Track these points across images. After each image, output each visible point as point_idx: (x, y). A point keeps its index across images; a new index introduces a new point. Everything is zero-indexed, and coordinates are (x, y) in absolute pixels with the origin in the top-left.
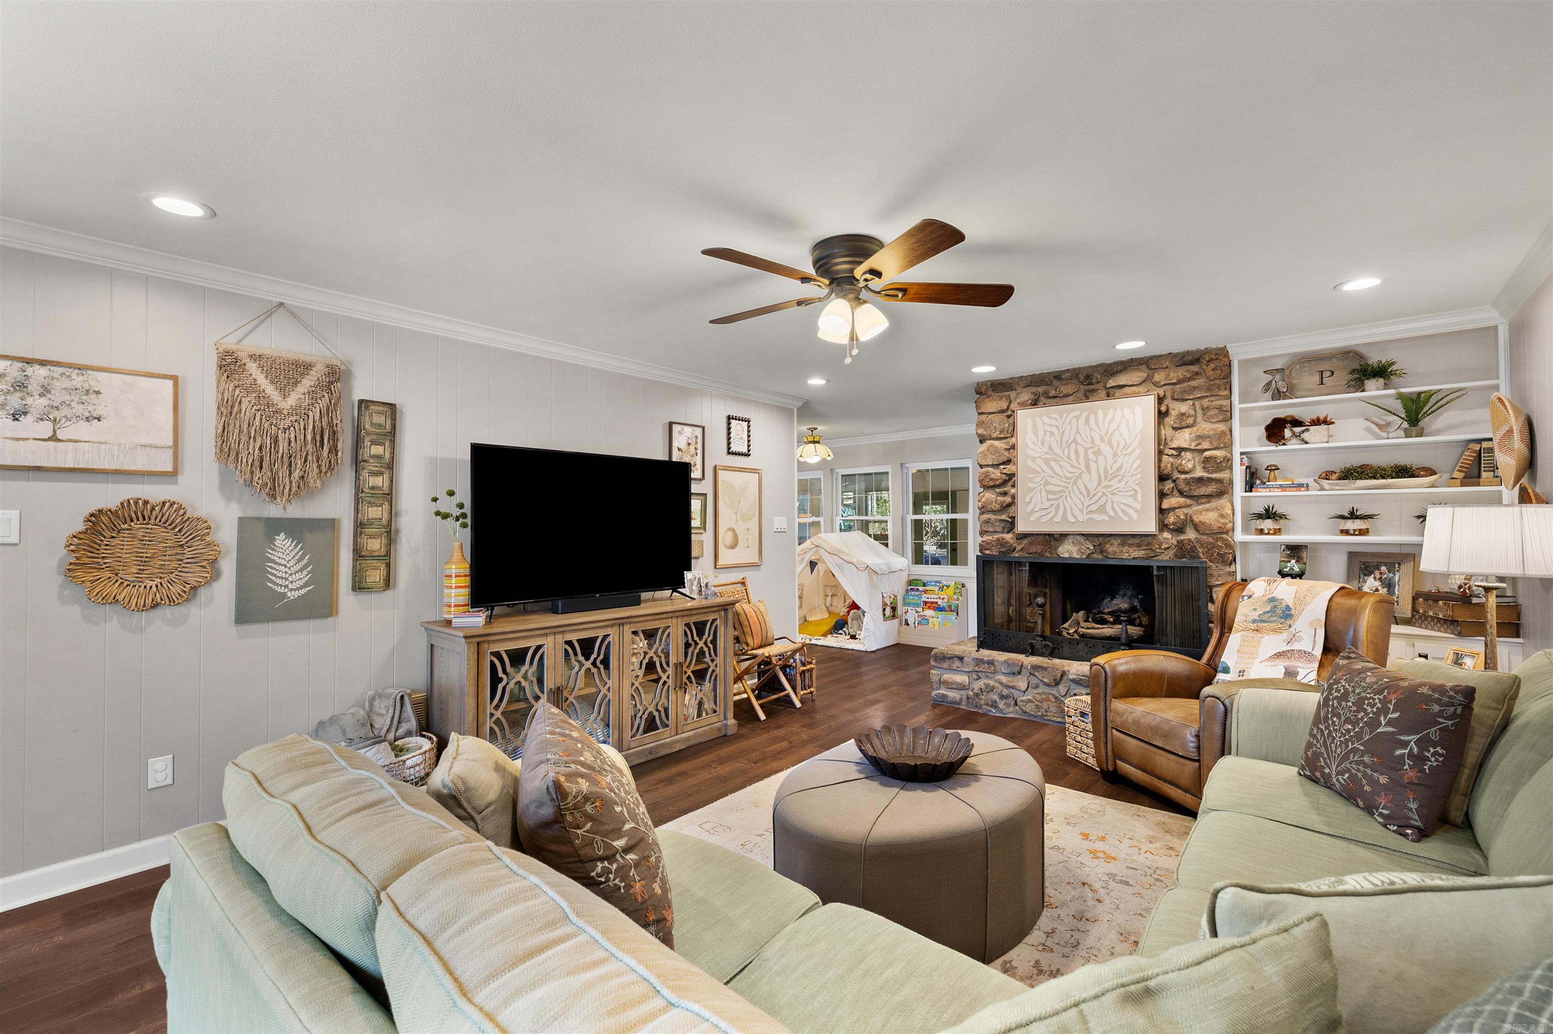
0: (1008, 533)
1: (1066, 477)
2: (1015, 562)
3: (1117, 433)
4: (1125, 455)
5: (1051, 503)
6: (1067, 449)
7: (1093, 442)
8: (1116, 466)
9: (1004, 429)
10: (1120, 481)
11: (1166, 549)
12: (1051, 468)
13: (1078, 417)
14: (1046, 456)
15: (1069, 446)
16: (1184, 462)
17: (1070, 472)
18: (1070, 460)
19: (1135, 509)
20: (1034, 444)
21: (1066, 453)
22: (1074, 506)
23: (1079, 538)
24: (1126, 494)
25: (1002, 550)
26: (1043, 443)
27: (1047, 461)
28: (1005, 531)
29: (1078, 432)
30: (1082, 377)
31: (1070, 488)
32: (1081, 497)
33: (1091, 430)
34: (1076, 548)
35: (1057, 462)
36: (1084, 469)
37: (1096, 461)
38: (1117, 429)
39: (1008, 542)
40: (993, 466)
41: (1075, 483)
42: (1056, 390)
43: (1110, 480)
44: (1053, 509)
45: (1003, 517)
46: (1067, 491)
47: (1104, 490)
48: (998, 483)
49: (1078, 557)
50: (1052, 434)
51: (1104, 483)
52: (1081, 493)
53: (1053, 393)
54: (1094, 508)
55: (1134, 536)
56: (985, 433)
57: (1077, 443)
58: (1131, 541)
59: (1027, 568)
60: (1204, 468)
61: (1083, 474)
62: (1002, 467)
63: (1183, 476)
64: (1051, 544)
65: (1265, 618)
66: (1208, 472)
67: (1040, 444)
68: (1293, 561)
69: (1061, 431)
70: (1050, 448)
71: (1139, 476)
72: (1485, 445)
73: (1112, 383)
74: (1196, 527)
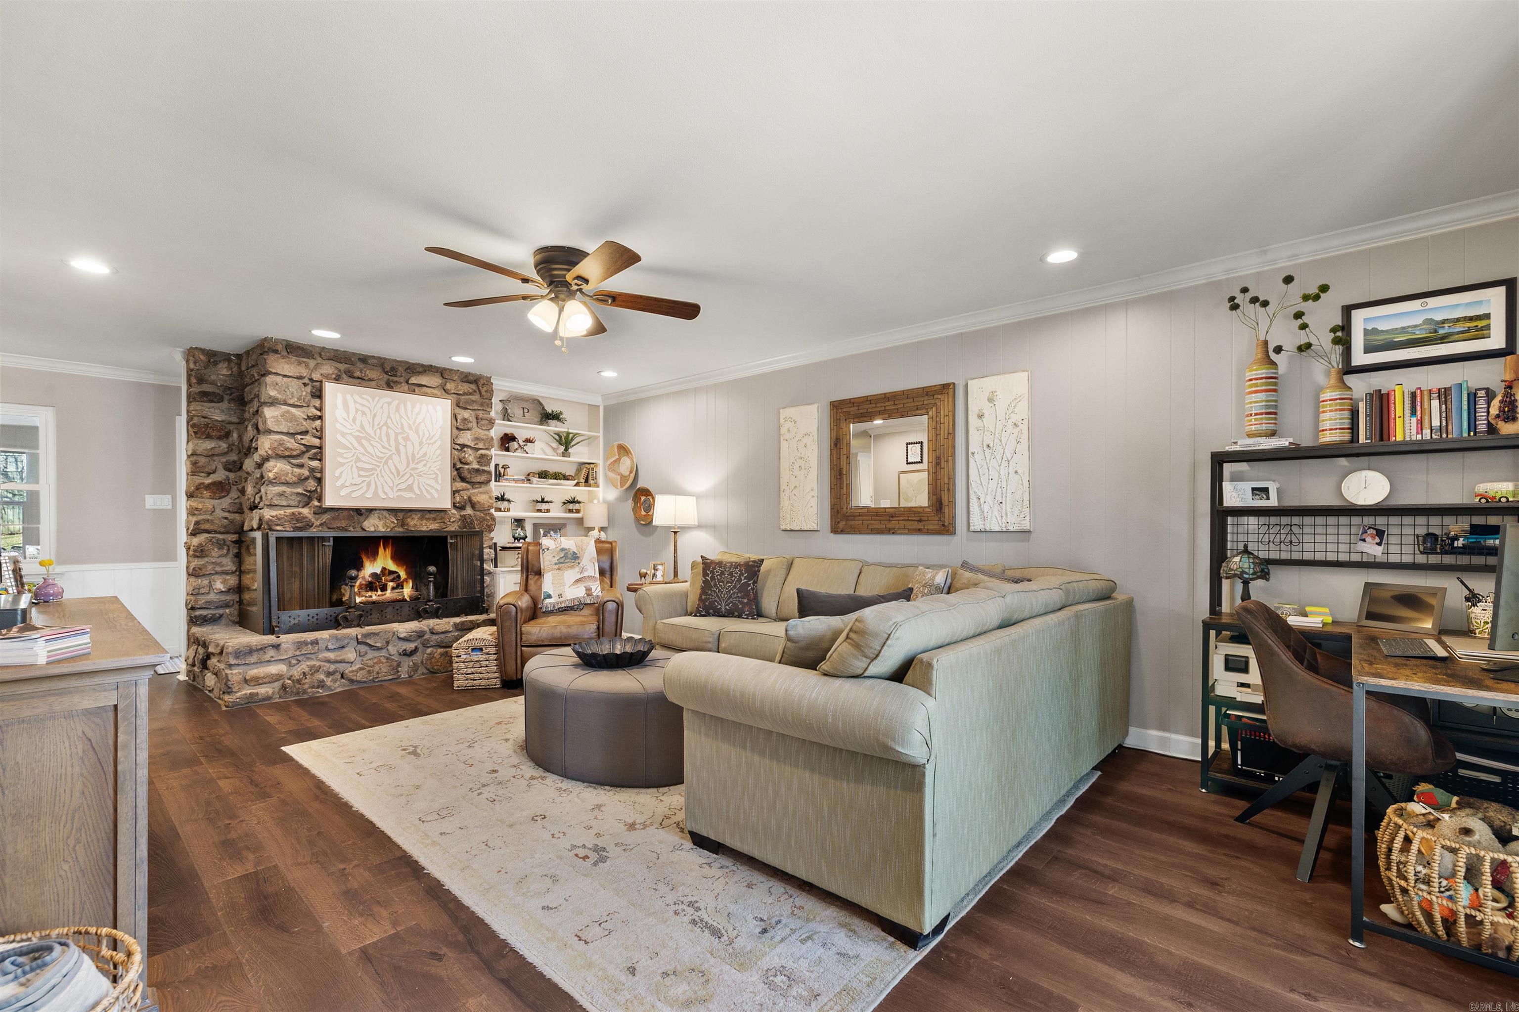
0: (303, 507)
1: (377, 457)
2: (318, 537)
3: (423, 424)
4: (429, 444)
5: (363, 479)
6: (378, 431)
7: (402, 428)
8: (422, 452)
9: (301, 396)
10: (425, 465)
11: (454, 522)
12: (363, 446)
13: (389, 404)
14: (358, 433)
15: (380, 428)
16: (467, 456)
17: (381, 452)
18: (382, 441)
19: (436, 490)
20: (344, 419)
21: (378, 435)
22: (385, 484)
23: (385, 513)
24: (430, 476)
25: (298, 525)
26: (354, 420)
27: (358, 439)
28: (301, 505)
29: (389, 417)
30: (388, 368)
31: (382, 467)
32: (392, 476)
33: (401, 417)
34: (381, 523)
35: (369, 441)
36: (394, 451)
37: (405, 446)
38: (423, 421)
39: (307, 517)
40: (288, 434)
41: (386, 463)
42: (361, 372)
43: (417, 464)
44: (365, 484)
45: (300, 490)
46: (378, 469)
47: (411, 471)
48: (295, 453)
49: (383, 530)
50: (364, 413)
51: (412, 466)
52: (392, 473)
53: (358, 374)
54: (403, 486)
55: (430, 511)
56: (280, 396)
57: (388, 427)
58: (428, 516)
59: (331, 543)
60: (478, 462)
61: (394, 456)
62: (299, 437)
63: (466, 467)
64: (354, 519)
65: (562, 560)
66: (481, 465)
67: (351, 421)
68: (519, 529)
69: (373, 413)
70: (362, 426)
71: (439, 463)
72: (592, 466)
73: (413, 380)
74: (473, 506)
